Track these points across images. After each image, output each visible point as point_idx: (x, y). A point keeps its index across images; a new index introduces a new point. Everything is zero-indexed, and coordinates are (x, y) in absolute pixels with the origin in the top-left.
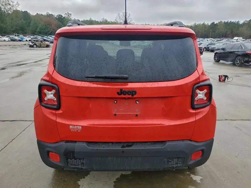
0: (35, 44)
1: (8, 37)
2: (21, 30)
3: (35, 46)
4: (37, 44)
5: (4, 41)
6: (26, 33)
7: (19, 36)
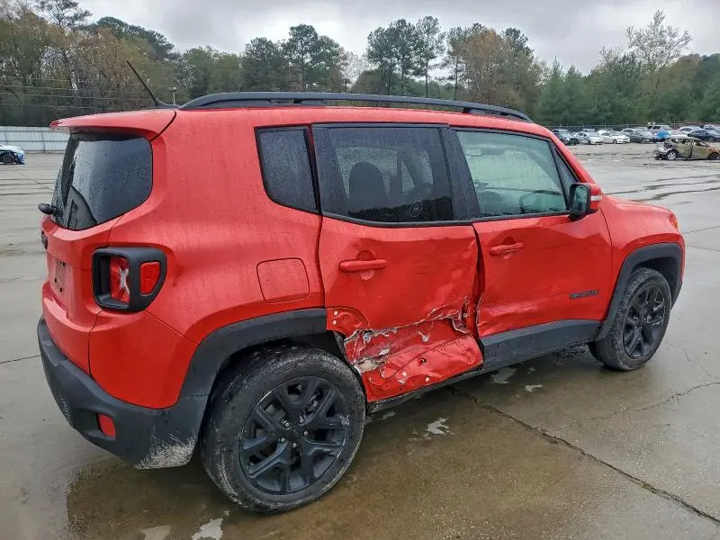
0: (674, 151)
1: (629, 131)
2: (670, 111)
3: (672, 156)
4: (681, 151)
5: (615, 142)
6: (682, 119)
7: (659, 128)
